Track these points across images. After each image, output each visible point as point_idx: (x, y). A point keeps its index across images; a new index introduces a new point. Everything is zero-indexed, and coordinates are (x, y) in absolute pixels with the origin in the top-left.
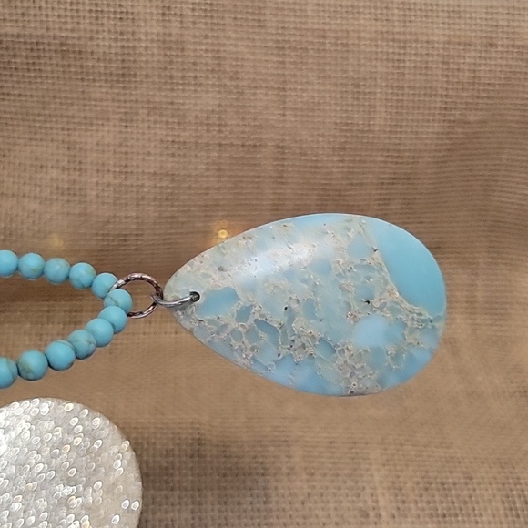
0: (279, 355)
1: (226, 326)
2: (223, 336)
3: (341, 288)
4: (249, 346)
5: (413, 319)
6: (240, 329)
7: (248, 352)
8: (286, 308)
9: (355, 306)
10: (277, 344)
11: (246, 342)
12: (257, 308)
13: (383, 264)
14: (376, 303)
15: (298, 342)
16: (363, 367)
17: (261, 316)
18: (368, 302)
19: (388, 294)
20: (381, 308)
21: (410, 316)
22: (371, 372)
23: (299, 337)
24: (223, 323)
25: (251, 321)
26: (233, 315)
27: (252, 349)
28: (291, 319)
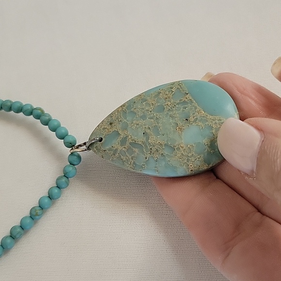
0: (146, 158)
2: (117, 155)
3: (171, 116)
4: (130, 157)
5: (216, 123)
6: (124, 149)
7: (131, 160)
8: (144, 133)
9: (180, 123)
10: (143, 152)
11: (128, 155)
12: (129, 137)
13: (192, 99)
14: (192, 119)
15: (154, 149)
16: (193, 155)
17: (132, 140)
18: (187, 120)
19: (197, 113)
20: (195, 121)
21: (214, 122)
22: (199, 157)
23: (154, 146)
24: (115, 149)
25: (128, 144)
26: (119, 143)
28: (148, 139)
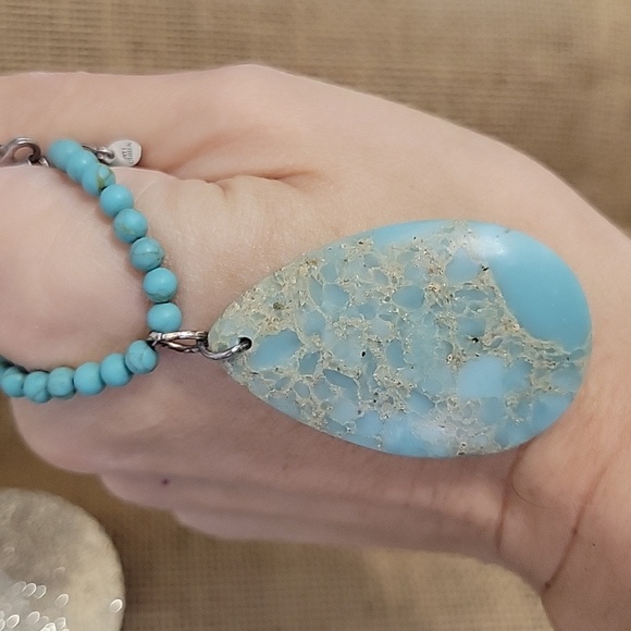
0: (360, 412)
1: (287, 379)
2: (286, 391)
3: (438, 322)
4: (320, 403)
5: (541, 357)
6: (305, 382)
7: (319, 409)
8: (364, 354)
9: (458, 346)
10: (355, 399)
11: (315, 397)
12: (326, 355)
13: (497, 288)
14: (487, 340)
15: (383, 396)
16: (473, 423)
17: (330, 365)
18: (477, 340)
19: (503, 328)
20: (494, 346)
21: (537, 354)
22: (486, 428)
23: (384, 389)
24: (282, 376)
25: (319, 372)
26: (295, 365)
27: (324, 406)
28: (372, 368)
